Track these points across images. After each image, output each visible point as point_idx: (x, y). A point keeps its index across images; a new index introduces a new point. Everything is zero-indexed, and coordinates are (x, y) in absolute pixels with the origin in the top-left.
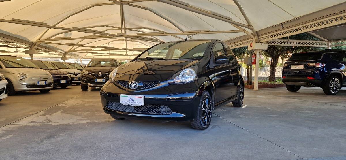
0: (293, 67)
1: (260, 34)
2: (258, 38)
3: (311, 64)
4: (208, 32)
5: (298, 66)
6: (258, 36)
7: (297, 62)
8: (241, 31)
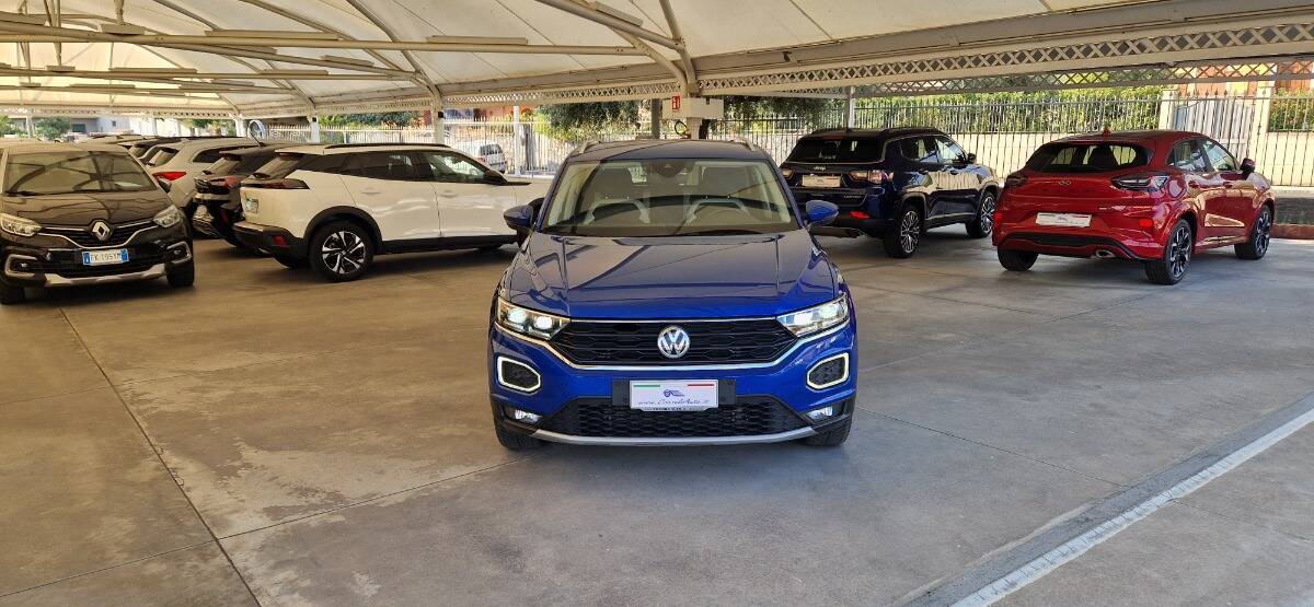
0: (809, 181)
1: (701, 67)
2: (694, 81)
3: (859, 175)
4: (521, 46)
5: (824, 178)
6: (697, 72)
7: (820, 166)
8: (640, 49)
